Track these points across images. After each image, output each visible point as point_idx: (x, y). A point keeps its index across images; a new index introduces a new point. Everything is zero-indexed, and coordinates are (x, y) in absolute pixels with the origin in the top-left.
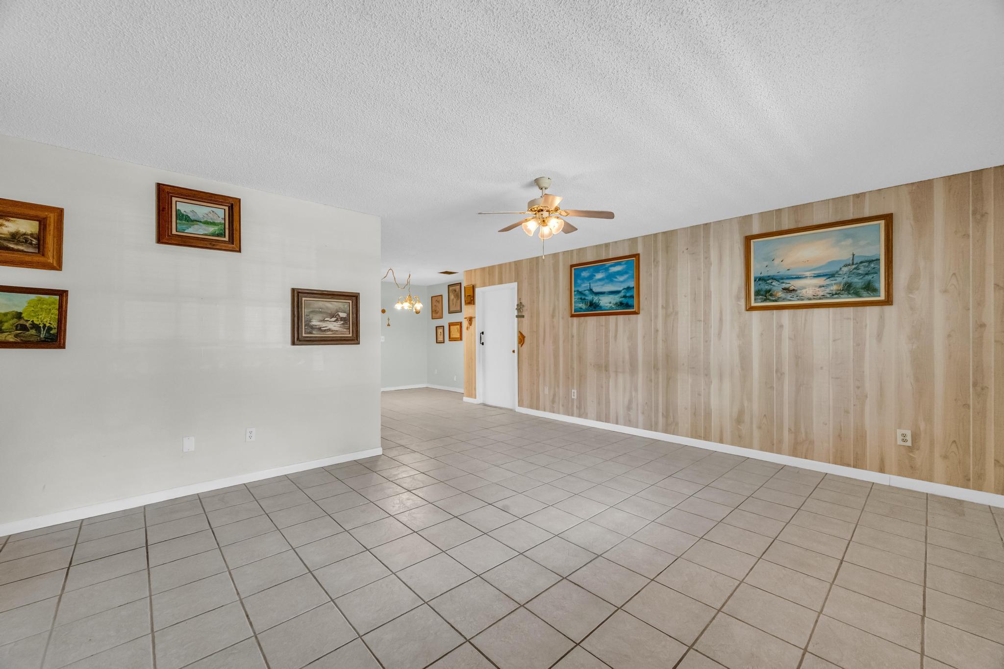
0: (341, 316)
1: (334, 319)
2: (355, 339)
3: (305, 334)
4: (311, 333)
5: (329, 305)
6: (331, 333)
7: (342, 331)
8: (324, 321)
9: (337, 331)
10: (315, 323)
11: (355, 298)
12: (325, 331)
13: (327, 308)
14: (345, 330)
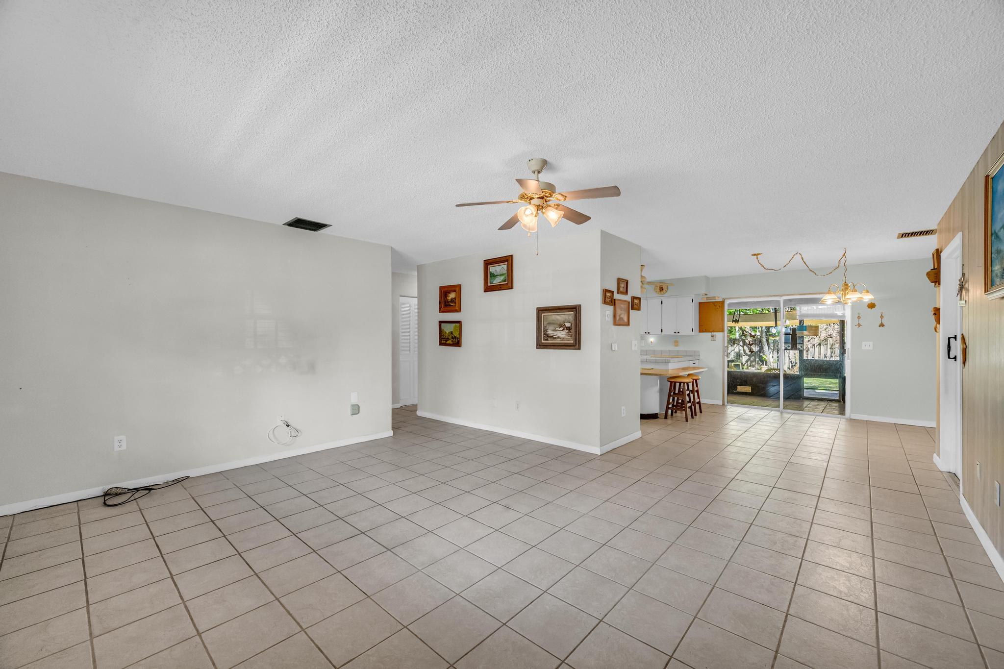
0: (567, 326)
1: (562, 329)
2: (576, 345)
3: (544, 340)
4: (547, 340)
5: (558, 317)
6: (560, 340)
7: (567, 338)
8: (555, 330)
9: (563, 338)
10: (550, 332)
11: (576, 310)
12: (556, 338)
13: (557, 320)
14: (569, 337)
